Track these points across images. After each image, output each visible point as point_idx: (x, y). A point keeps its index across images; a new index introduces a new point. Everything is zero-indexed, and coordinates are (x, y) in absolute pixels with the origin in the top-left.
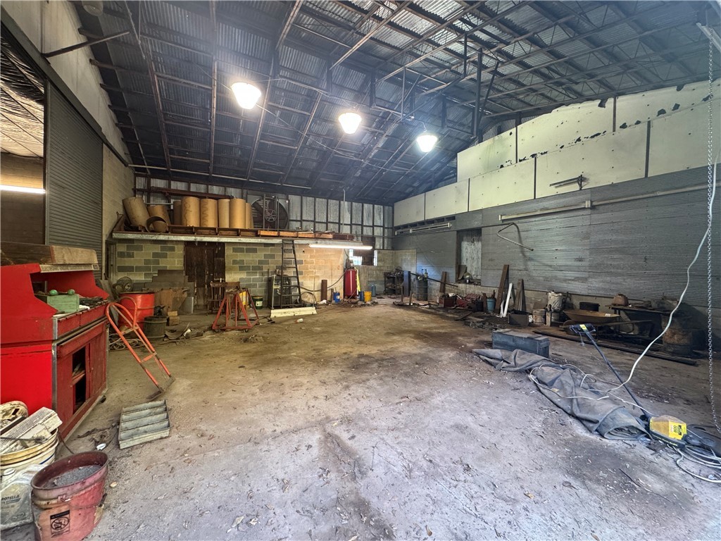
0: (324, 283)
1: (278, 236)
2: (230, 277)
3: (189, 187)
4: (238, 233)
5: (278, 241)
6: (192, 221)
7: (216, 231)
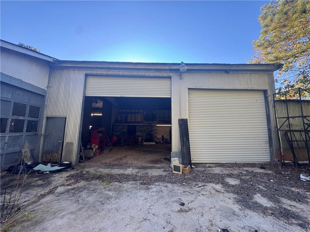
0: (163, 136)
1: (148, 123)
2: (137, 134)
3: (131, 111)
4: (139, 122)
5: (148, 124)
6: (129, 120)
7: (134, 122)
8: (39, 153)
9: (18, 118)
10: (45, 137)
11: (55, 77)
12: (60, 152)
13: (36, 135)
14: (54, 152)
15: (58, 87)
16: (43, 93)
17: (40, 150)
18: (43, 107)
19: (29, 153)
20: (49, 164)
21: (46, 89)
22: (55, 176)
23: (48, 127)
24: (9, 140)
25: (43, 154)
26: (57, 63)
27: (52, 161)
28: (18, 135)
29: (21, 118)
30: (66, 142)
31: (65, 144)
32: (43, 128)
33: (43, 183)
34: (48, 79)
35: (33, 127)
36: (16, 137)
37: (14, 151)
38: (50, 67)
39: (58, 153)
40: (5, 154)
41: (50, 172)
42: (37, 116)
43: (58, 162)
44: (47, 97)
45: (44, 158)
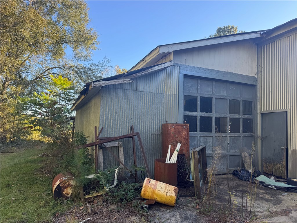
8: (258, 161)
9: (234, 117)
10: (263, 139)
11: (265, 56)
12: (284, 163)
13: (252, 136)
14: (276, 162)
15: (270, 69)
16: (254, 81)
17: (259, 157)
18: (255, 100)
19: (248, 158)
20: (273, 177)
21: (256, 76)
22: (283, 195)
23: (264, 127)
24: (230, 141)
25: (262, 162)
26: (265, 36)
27: (276, 175)
28: (236, 136)
29: (237, 116)
30: (292, 149)
31: (289, 152)
32: (259, 129)
33: (272, 199)
34: (257, 63)
35: (248, 126)
36: (235, 138)
37: (235, 154)
38: (257, 45)
39: (282, 164)
40: (229, 155)
41: (276, 187)
42: (250, 113)
43: (283, 177)
44: (258, 86)
45: (264, 168)
